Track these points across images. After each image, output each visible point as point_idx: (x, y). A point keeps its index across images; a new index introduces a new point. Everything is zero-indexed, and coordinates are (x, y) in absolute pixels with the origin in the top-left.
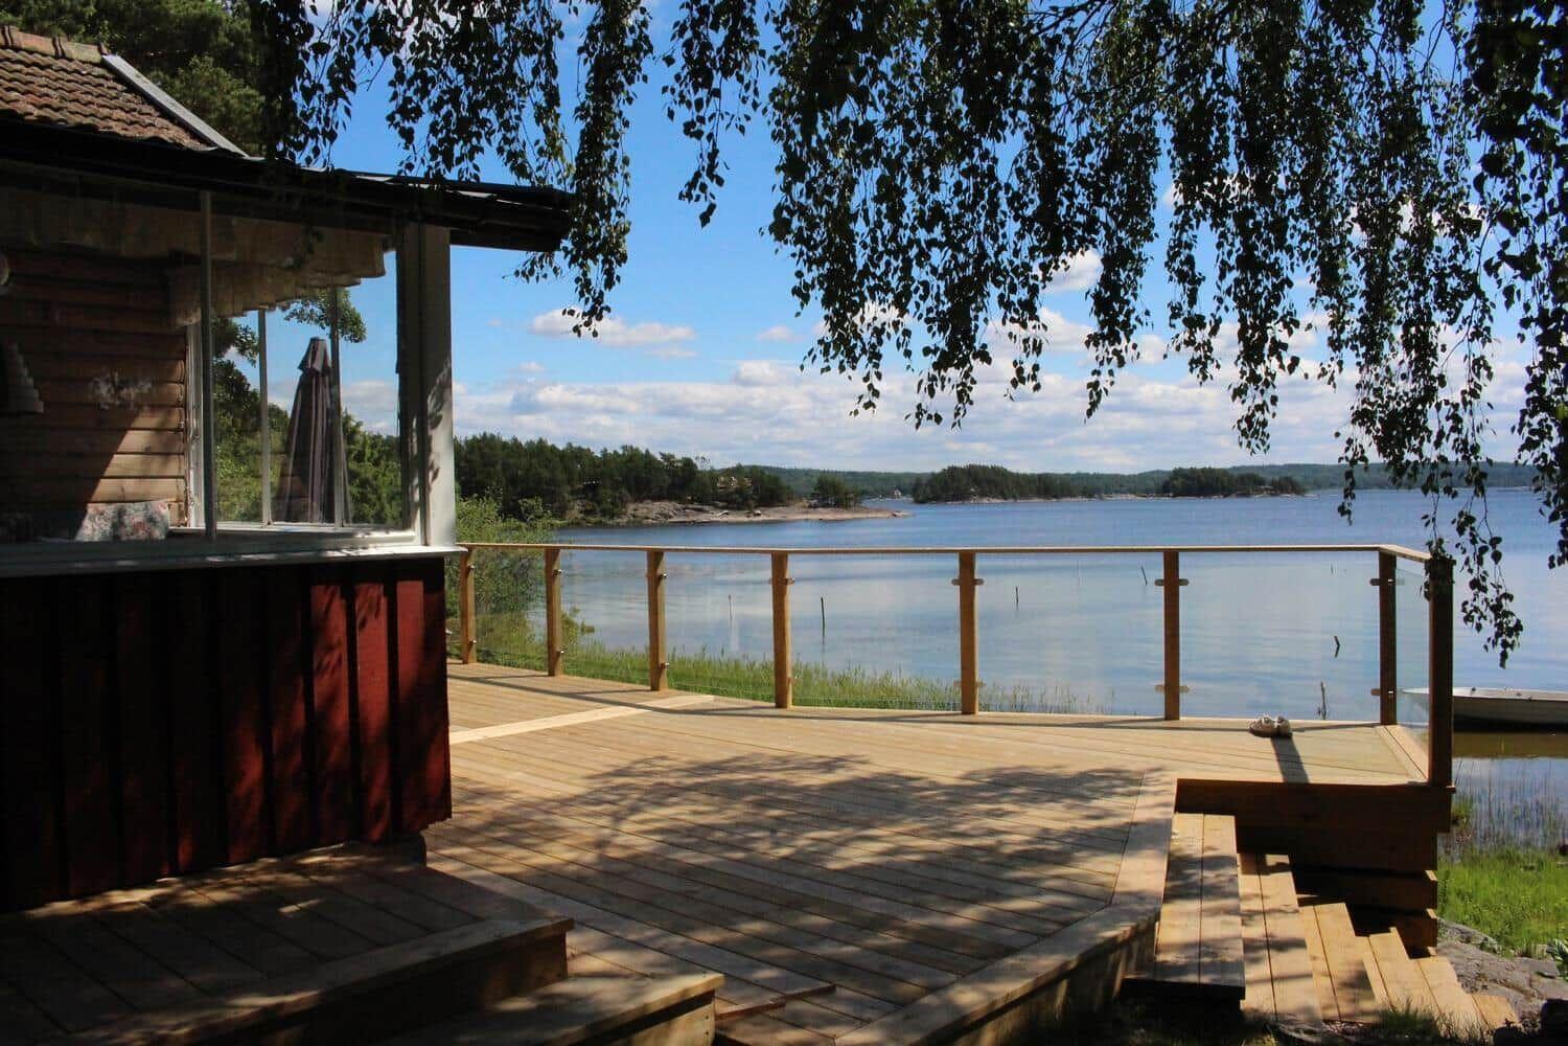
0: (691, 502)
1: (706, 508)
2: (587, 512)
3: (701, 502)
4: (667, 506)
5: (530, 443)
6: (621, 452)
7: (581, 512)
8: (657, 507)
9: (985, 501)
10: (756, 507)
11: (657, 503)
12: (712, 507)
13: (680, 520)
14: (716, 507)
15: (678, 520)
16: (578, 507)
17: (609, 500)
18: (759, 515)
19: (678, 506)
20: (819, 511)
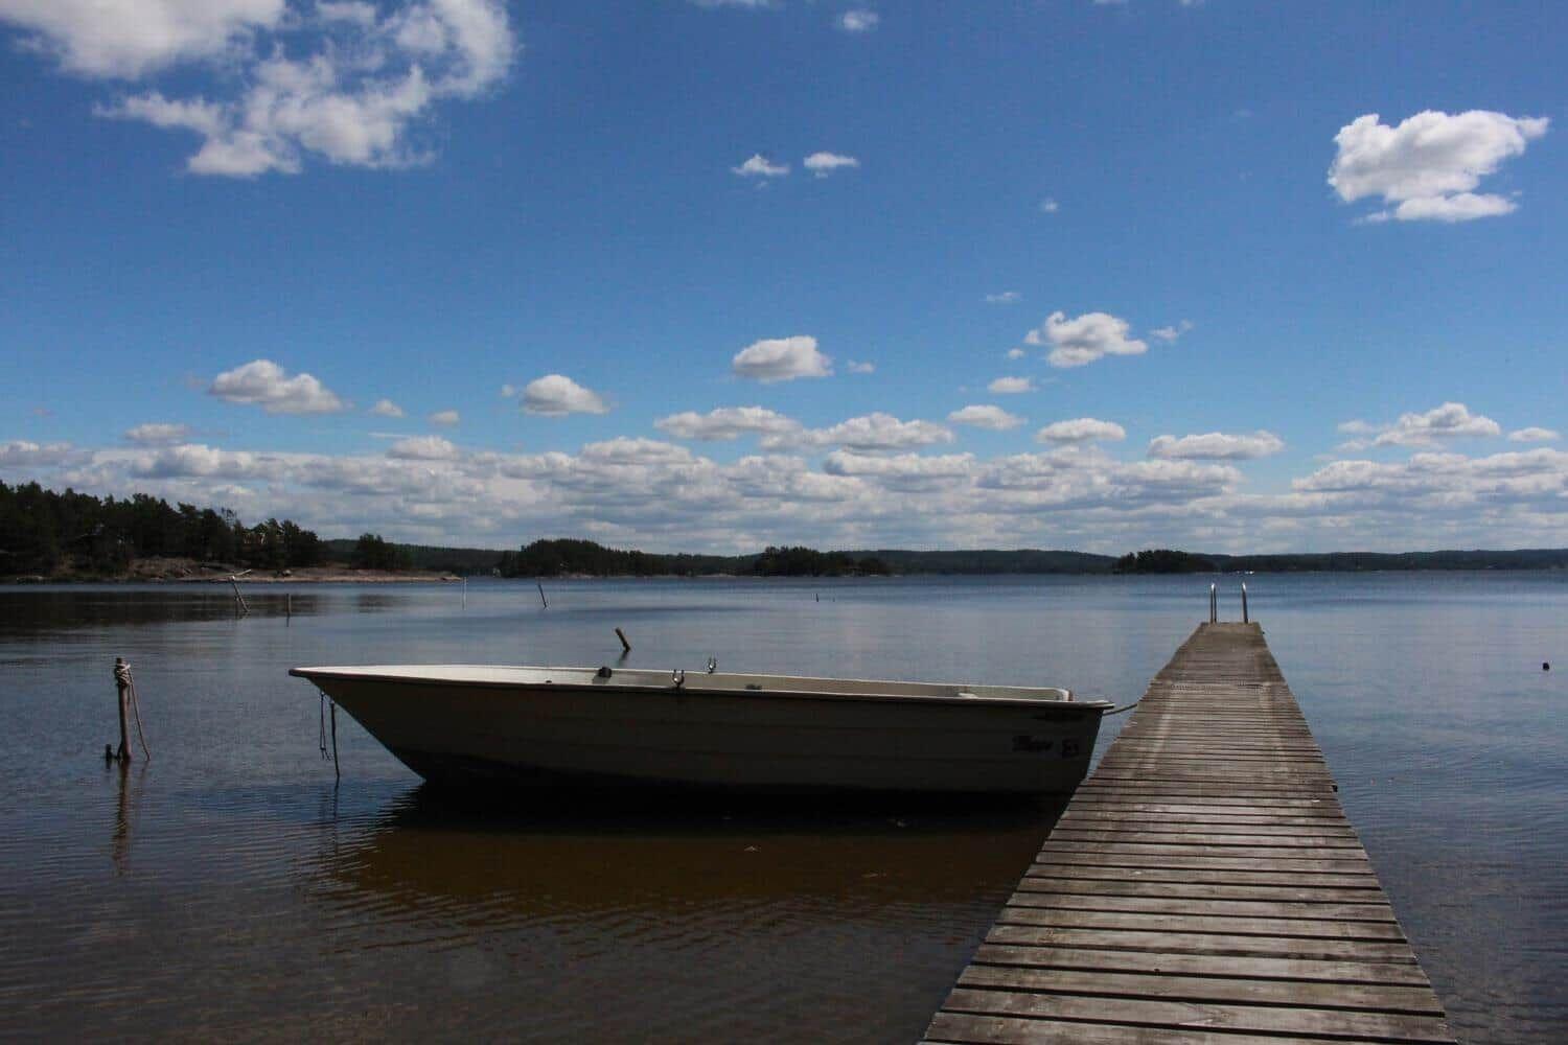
0: (210, 560)
1: (226, 566)
2: (79, 567)
3: (221, 559)
4: (181, 563)
5: (21, 488)
6: (132, 501)
7: (72, 567)
8: (168, 563)
9: (574, 576)
10: (287, 567)
11: (169, 560)
12: (233, 566)
13: (194, 578)
14: (240, 567)
15: (190, 579)
16: (70, 562)
17: (110, 555)
18: (287, 575)
19: (193, 563)
20: (358, 574)
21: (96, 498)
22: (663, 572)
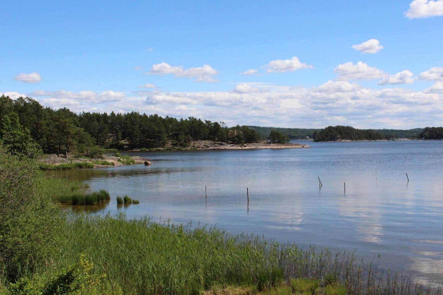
0: (218, 141)
1: (224, 143)
2: (174, 145)
3: (222, 141)
4: (208, 142)
5: (151, 116)
6: (188, 120)
7: (171, 145)
8: (203, 143)
9: (344, 141)
10: (245, 143)
11: (203, 141)
12: (226, 143)
13: (213, 148)
14: (228, 143)
15: (212, 148)
16: (170, 143)
17: (183, 140)
18: (246, 146)
19: (212, 142)
20: (271, 145)
21: (176, 119)
22: (380, 138)
